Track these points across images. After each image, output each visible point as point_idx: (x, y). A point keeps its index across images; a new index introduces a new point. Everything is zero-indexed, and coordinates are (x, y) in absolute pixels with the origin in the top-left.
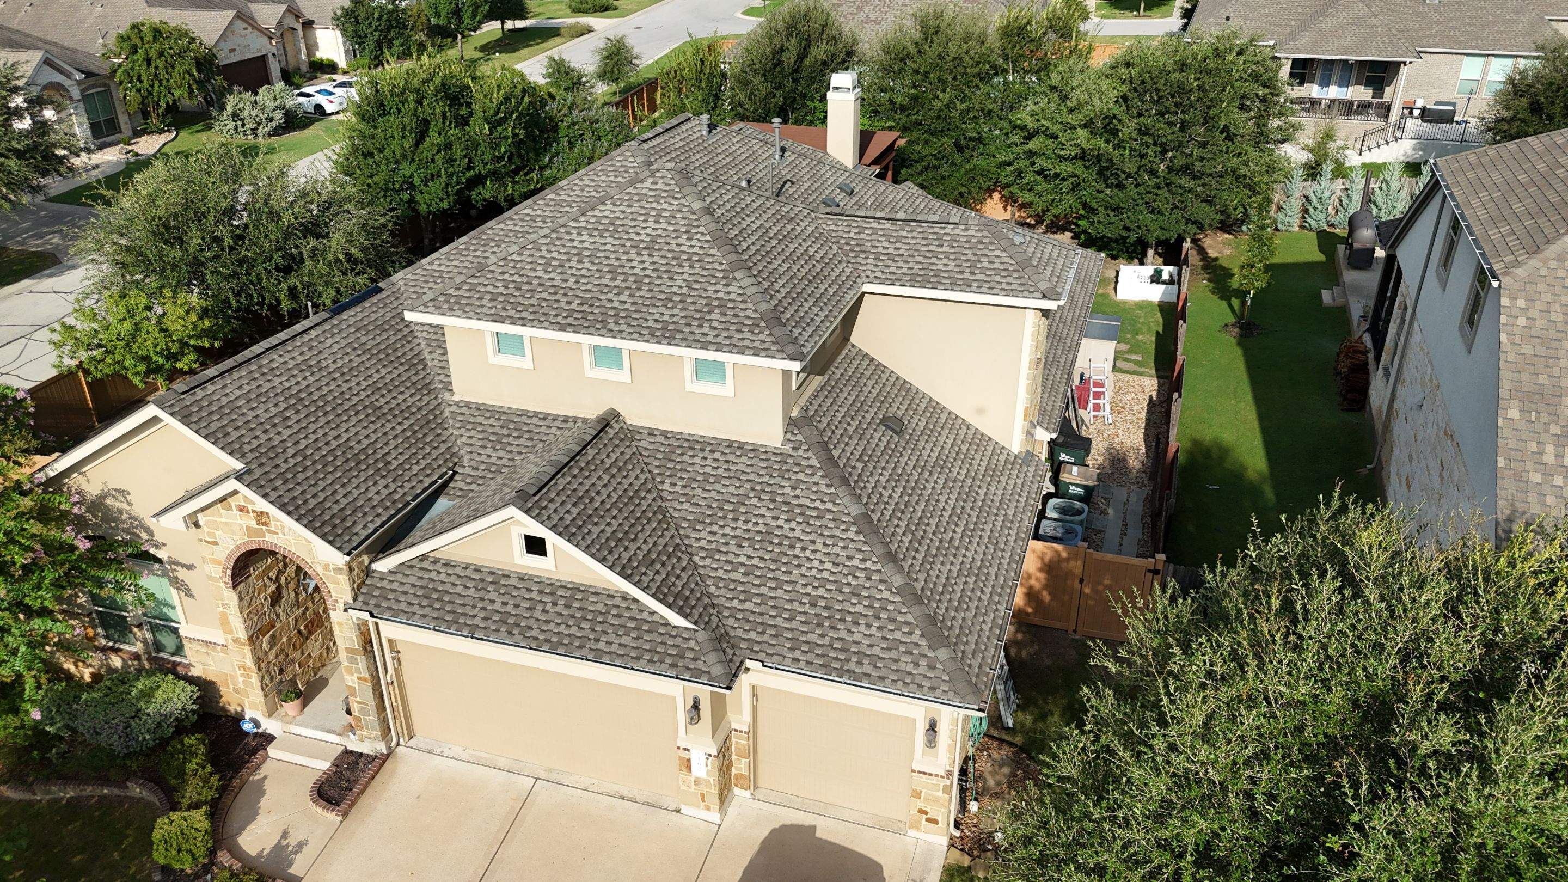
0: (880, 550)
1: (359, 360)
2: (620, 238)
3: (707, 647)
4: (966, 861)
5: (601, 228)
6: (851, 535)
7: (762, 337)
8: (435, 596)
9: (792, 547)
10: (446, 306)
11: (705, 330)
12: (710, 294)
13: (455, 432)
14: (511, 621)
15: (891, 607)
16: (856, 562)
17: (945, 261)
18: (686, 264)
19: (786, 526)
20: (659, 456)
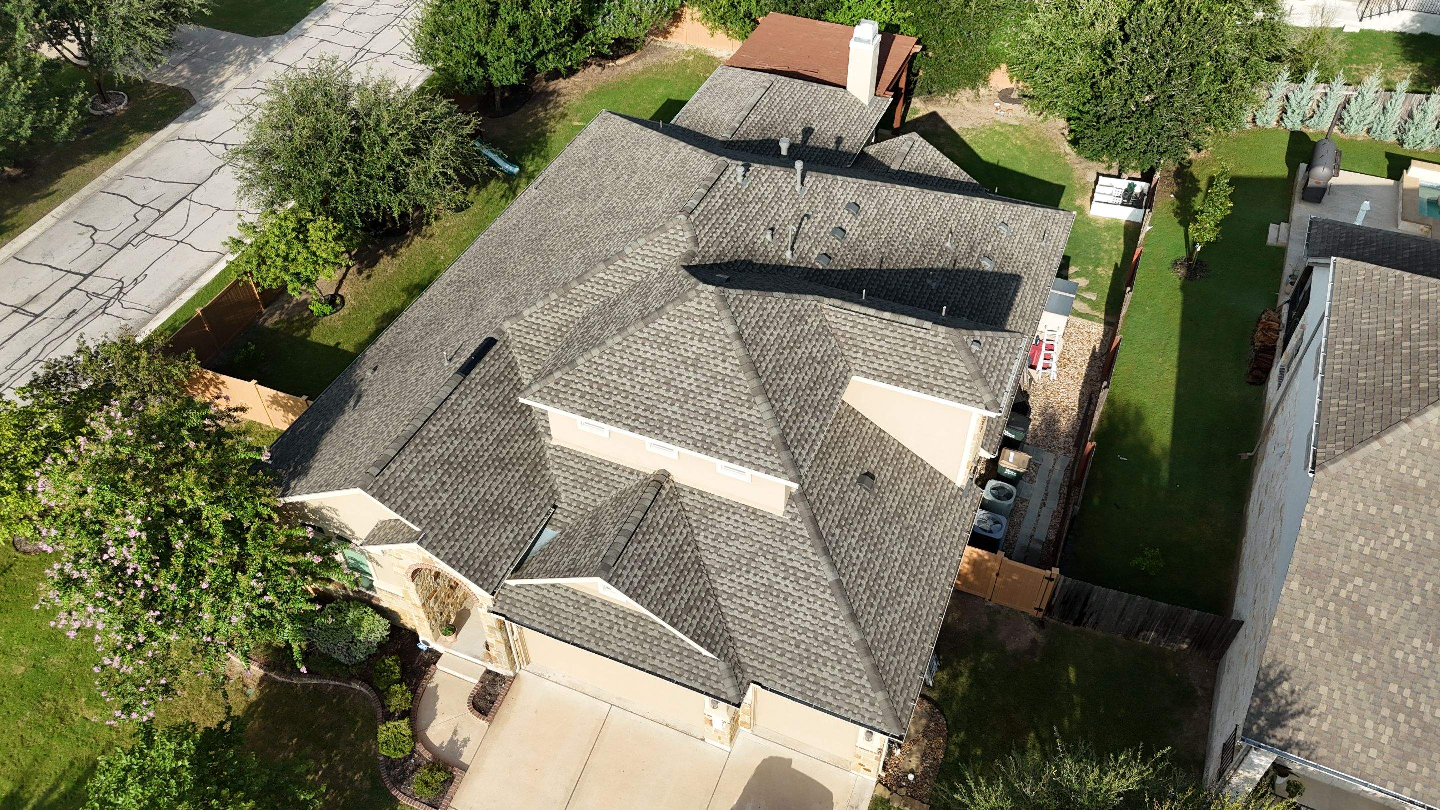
0: (845, 612)
1: (485, 417)
2: (674, 353)
3: (726, 674)
4: (887, 795)
5: (660, 341)
6: (827, 596)
7: (772, 459)
8: (547, 609)
9: (786, 600)
10: (549, 398)
11: (733, 447)
12: (737, 414)
13: (555, 472)
14: (598, 635)
15: (849, 656)
16: (828, 618)
17: (916, 364)
18: (721, 384)
19: (783, 583)
20: (697, 512)
